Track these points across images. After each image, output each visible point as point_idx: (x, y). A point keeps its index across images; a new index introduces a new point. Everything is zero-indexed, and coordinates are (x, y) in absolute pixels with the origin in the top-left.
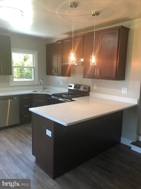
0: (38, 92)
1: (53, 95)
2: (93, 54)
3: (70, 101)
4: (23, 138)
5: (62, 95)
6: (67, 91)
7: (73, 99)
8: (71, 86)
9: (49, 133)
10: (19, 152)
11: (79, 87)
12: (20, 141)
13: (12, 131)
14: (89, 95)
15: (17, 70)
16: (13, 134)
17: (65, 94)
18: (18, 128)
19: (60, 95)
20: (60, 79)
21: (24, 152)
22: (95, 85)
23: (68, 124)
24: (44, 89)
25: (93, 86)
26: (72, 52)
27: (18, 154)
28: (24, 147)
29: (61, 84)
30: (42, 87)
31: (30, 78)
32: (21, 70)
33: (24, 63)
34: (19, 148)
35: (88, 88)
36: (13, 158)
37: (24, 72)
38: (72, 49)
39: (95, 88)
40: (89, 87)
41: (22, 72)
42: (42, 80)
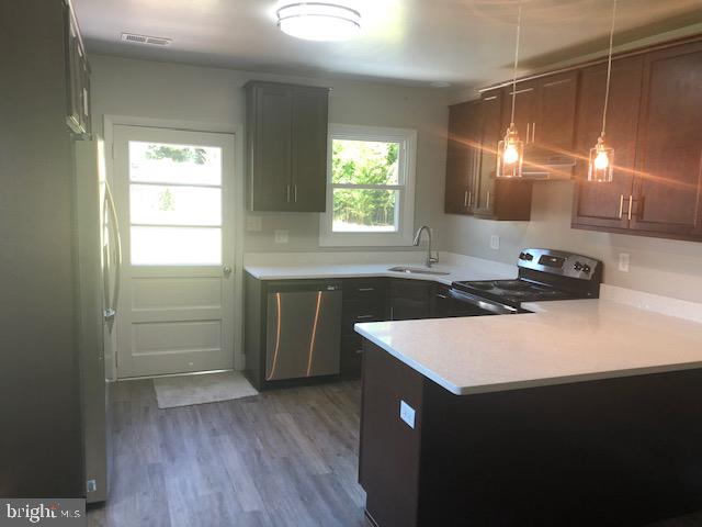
0: (408, 274)
1: (454, 285)
2: (600, 140)
3: (513, 313)
4: (341, 425)
5: (491, 288)
6: (515, 276)
7: (525, 305)
8: (529, 257)
9: (408, 414)
10: (321, 468)
11: (560, 263)
12: (332, 433)
13: (313, 396)
14: (596, 295)
15: (364, 193)
16: (313, 408)
17: (501, 284)
18: (334, 389)
19: (482, 289)
20: (490, 230)
21: (336, 471)
22: (624, 258)
23: (464, 389)
24: (429, 264)
25: (617, 258)
26: (511, 136)
27: (315, 473)
28: (339, 455)
29: (493, 247)
30: (425, 254)
31: (390, 221)
32: (377, 195)
33: (387, 168)
34: (324, 456)
35: (593, 266)
36: (298, 481)
37: (385, 202)
38: (512, 124)
39: (624, 268)
40: (600, 266)
41: (379, 202)
42: (425, 230)
